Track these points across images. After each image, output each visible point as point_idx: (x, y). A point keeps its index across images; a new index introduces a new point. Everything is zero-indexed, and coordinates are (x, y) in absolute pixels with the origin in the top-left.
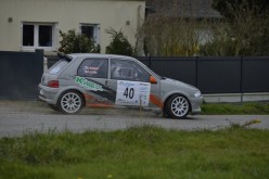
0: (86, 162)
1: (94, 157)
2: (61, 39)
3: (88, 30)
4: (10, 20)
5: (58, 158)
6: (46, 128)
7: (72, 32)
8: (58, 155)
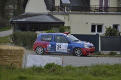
0: (115, 75)
1: (118, 74)
2: (106, 30)
3: (116, 26)
4: (87, 23)
5: (105, 74)
6: (100, 63)
7: (110, 27)
8: (104, 73)
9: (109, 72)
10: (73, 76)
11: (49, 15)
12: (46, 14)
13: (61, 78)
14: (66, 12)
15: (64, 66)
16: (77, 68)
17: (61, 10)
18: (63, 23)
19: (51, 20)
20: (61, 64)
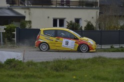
0: (77, 70)
1: (80, 68)
2: (67, 24)
3: (77, 21)
4: (48, 17)
6: (61, 58)
7: (71, 21)
8: (66, 68)
9: (71, 67)
10: (34, 72)
11: (9, 9)
12: (5, 8)
13: (22, 73)
14: (26, 5)
15: (25, 61)
16: (38, 63)
17: (21, 4)
18: (24, 17)
19: (11, 14)
20: (22, 59)
